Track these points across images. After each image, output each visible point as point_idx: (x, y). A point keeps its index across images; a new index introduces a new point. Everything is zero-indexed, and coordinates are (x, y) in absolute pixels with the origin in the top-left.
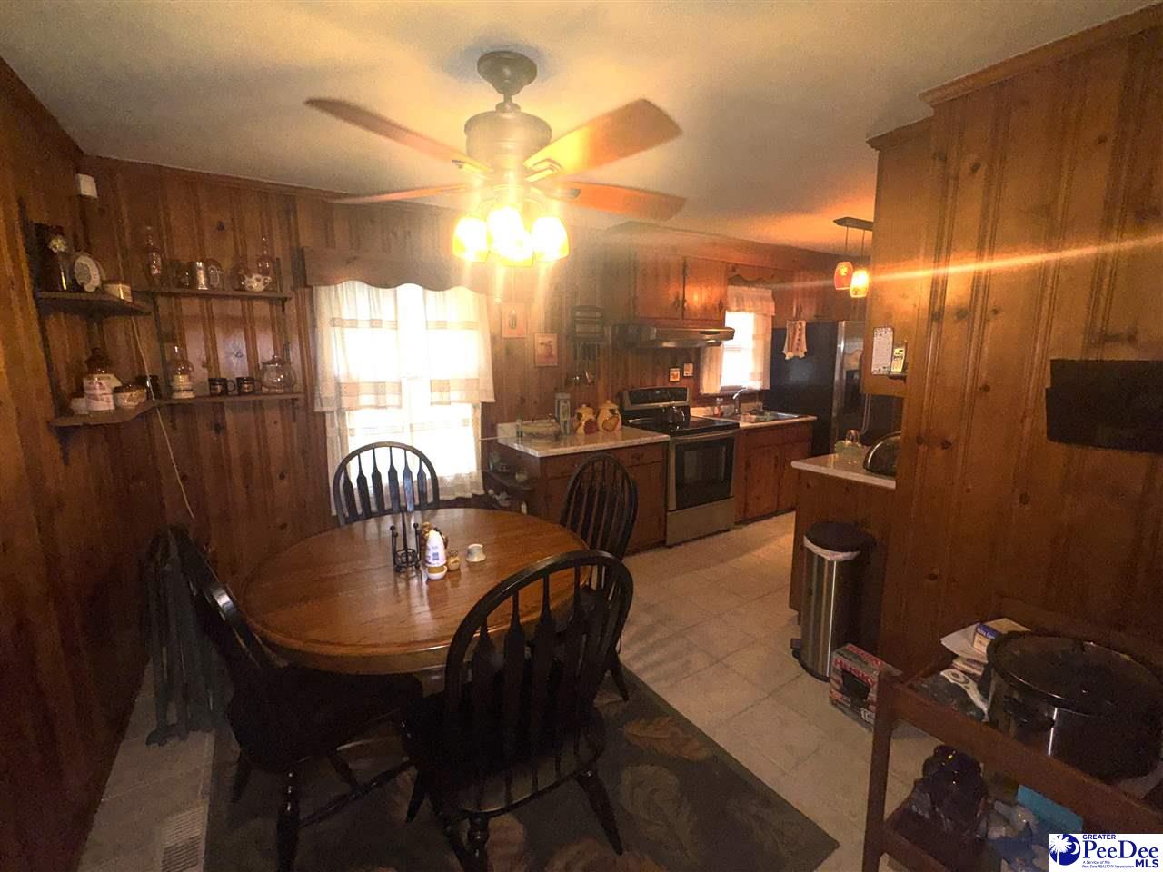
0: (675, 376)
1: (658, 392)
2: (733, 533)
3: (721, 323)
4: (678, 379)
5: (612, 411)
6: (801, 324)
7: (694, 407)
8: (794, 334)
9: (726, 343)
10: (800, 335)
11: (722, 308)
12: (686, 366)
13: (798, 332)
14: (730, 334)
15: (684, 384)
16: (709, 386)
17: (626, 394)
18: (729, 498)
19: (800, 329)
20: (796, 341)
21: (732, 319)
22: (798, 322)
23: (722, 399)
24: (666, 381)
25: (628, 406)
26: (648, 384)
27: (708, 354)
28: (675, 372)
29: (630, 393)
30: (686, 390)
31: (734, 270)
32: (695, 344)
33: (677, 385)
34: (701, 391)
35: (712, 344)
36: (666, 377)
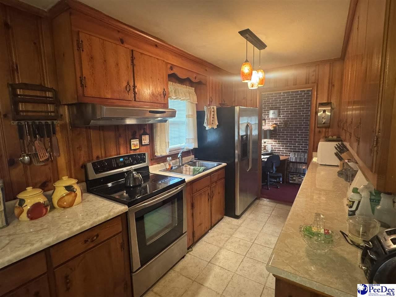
0: (135, 146)
1: (122, 159)
2: (188, 257)
3: (166, 106)
4: (138, 147)
5: (69, 188)
6: (213, 108)
7: (152, 165)
8: (210, 114)
9: (170, 120)
10: (213, 115)
11: (165, 95)
12: (143, 137)
13: (212, 113)
14: (173, 114)
15: (143, 150)
16: (161, 150)
17: (90, 166)
18: (183, 234)
19: (213, 111)
20: (212, 119)
21: (172, 104)
22: (212, 107)
23: (170, 158)
24: (129, 149)
25: (93, 175)
26: (113, 154)
27: (159, 128)
28: (135, 143)
29: (94, 164)
30: (144, 154)
31: (171, 69)
32: (148, 121)
33: (138, 152)
34: (156, 154)
35: (161, 121)
36: (128, 146)
